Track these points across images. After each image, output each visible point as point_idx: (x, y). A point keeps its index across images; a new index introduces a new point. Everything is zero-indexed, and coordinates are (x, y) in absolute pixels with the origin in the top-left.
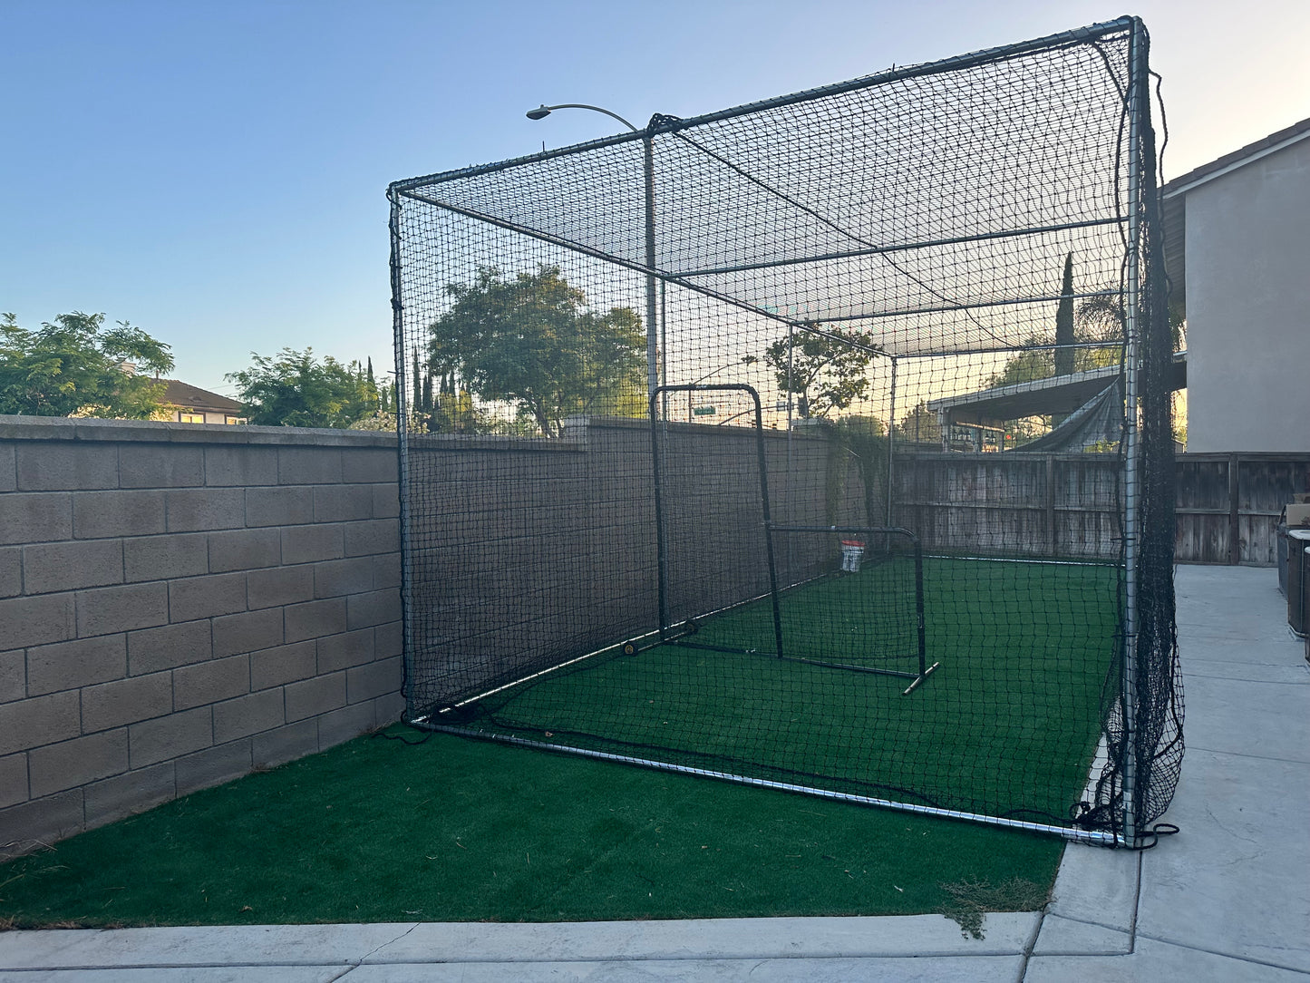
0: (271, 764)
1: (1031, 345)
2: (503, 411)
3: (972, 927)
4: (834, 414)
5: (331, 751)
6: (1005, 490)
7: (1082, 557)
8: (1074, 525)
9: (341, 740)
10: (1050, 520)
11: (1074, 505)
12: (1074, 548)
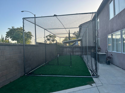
0: (12, 81)
1: (66, 37)
2: (15, 42)
3: (91, 85)
4: (53, 43)
5: (18, 79)
6: (69, 49)
7: (75, 55)
8: (75, 52)
9: (18, 78)
10: (73, 52)
11: (75, 51)
12: (75, 54)
